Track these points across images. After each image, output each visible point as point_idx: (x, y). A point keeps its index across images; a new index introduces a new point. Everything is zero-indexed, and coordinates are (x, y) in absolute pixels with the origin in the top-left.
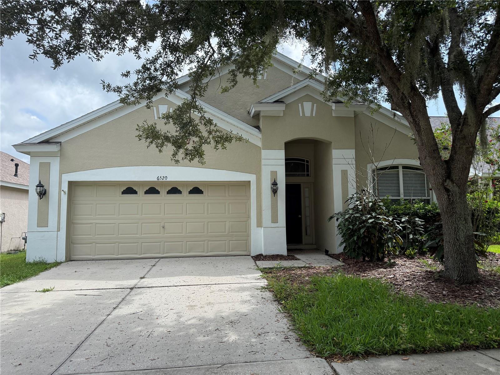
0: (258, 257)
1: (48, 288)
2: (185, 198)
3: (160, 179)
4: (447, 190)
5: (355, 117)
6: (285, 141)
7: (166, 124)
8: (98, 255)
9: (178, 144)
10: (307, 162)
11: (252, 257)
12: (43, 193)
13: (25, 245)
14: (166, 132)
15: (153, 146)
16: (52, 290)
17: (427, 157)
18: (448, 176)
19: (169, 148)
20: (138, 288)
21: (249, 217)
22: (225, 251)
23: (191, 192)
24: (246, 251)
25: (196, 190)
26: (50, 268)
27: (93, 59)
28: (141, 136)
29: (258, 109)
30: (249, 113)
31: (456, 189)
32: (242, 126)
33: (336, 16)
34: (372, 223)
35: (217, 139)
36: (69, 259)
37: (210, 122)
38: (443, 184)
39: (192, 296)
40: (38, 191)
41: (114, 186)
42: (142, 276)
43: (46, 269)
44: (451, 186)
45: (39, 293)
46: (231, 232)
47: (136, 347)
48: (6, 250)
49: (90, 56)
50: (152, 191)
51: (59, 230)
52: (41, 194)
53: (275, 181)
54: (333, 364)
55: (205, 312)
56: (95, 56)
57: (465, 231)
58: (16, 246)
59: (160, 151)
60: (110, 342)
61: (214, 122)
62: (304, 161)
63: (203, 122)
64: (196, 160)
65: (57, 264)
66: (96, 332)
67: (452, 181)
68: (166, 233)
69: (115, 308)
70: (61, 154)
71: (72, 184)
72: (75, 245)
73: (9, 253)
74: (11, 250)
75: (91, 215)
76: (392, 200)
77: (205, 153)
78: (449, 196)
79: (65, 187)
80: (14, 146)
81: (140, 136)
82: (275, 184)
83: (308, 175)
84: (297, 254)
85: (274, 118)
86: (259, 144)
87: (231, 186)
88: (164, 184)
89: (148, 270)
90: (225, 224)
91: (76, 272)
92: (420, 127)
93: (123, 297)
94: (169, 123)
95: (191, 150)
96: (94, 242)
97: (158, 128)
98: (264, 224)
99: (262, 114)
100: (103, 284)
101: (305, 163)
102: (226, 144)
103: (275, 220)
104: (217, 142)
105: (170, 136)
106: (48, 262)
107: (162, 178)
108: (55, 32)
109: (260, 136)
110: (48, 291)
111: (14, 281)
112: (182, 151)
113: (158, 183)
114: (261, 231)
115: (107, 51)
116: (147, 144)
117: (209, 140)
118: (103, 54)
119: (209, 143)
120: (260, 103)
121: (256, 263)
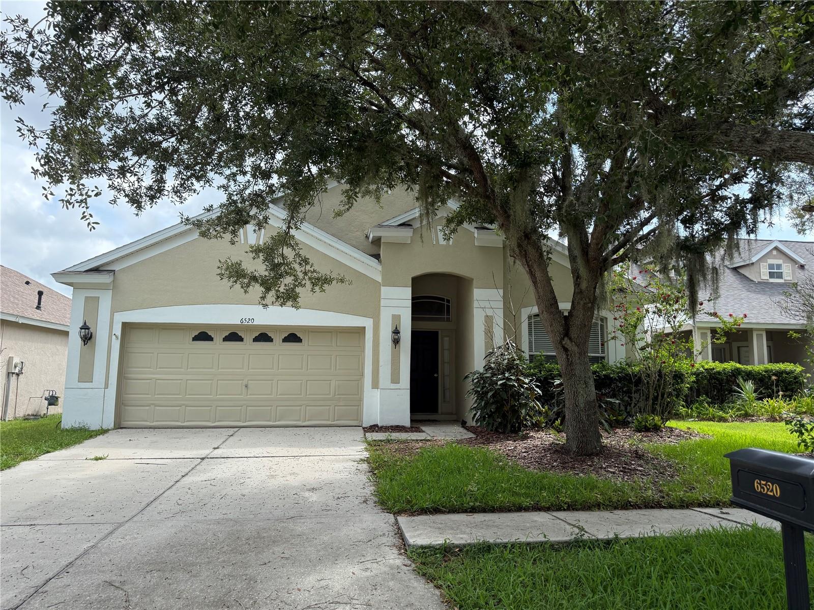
0: (374, 428)
1: (100, 455)
2: (278, 347)
3: (244, 321)
4: (566, 350)
5: (504, 247)
6: (413, 276)
7: (254, 259)
8: (157, 421)
9: (268, 285)
10: (448, 301)
11: (364, 428)
12: (87, 338)
13: (47, 409)
14: (254, 271)
15: (238, 286)
16: (105, 458)
17: (544, 312)
18: (567, 333)
19: (257, 290)
20: (211, 458)
21: (362, 375)
22: (328, 420)
23: (286, 340)
24: (357, 420)
25: (292, 338)
26: (96, 436)
27: (176, 203)
28: (223, 275)
29: (378, 234)
30: (367, 237)
31: (575, 349)
32: (356, 255)
33: (431, 169)
34: (501, 385)
35: (313, 281)
36: (119, 426)
37: (306, 261)
38: (561, 342)
39: (274, 467)
40: (83, 334)
41: (183, 329)
42: (216, 446)
43: (91, 437)
44: (570, 345)
45: (90, 461)
46: (338, 395)
47: (209, 506)
48: (22, 415)
49: (173, 200)
50: (233, 337)
51: (107, 386)
52: (86, 338)
53: (396, 328)
54: (398, 518)
55: (287, 480)
56: (178, 199)
57: (585, 396)
58: (35, 410)
59: (246, 292)
60: (180, 502)
61: (311, 261)
62: (443, 300)
63: (298, 261)
64: (290, 303)
65: (103, 432)
66: (164, 495)
67: (570, 339)
68: (251, 394)
69: (183, 476)
70: (114, 287)
71: (126, 326)
72: (126, 408)
73: (26, 418)
74: (28, 415)
75: (150, 368)
76: (547, 356)
77: (300, 295)
78: (567, 355)
79: (118, 330)
80: (54, 275)
81: (221, 275)
82: (396, 332)
83: (448, 320)
84: (425, 425)
85: (399, 246)
86: (379, 279)
87: (340, 332)
88: (250, 328)
89: (224, 440)
90: (330, 384)
91: (130, 440)
92: (536, 278)
93: (192, 466)
94: (259, 257)
95: (283, 293)
96: (153, 404)
97: (244, 266)
98: (381, 385)
99: (382, 241)
100: (167, 454)
101: (446, 303)
102: (326, 286)
103: (395, 379)
104: (314, 284)
105: (257, 275)
106: (92, 429)
107: (247, 320)
108: (137, 177)
109: (380, 268)
110: (101, 459)
111: (55, 449)
112: (272, 293)
113: (241, 327)
114: (377, 393)
115: (190, 193)
116: (230, 284)
117: (303, 282)
118: (187, 196)
119: (304, 285)
120: (380, 226)
121: (365, 435)
